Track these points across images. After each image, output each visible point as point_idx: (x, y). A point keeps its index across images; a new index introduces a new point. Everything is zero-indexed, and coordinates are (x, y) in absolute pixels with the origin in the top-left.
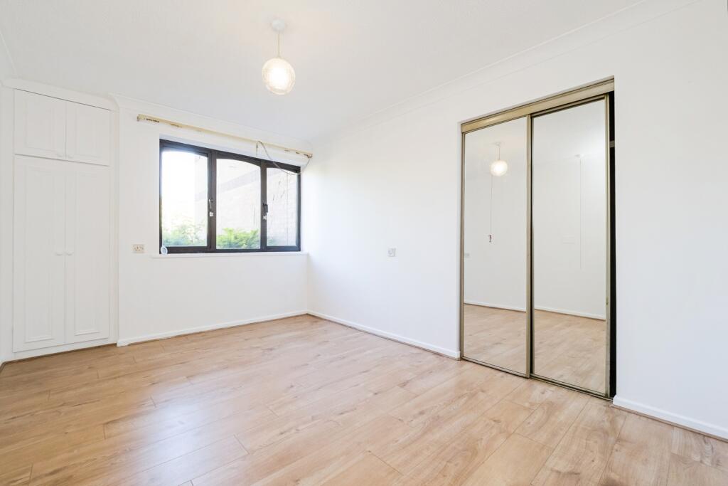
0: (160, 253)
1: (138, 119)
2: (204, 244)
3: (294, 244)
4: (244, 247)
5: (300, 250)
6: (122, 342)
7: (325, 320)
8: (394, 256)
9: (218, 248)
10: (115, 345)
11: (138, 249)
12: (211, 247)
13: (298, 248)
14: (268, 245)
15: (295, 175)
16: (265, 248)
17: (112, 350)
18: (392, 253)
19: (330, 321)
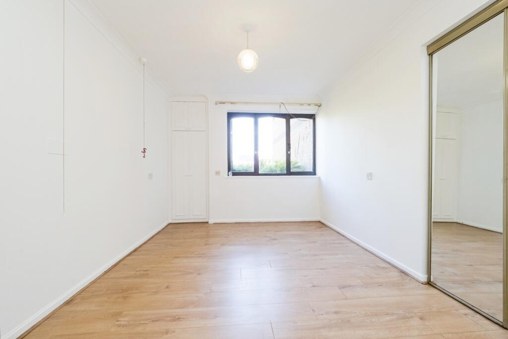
0: (228, 175)
1: (216, 104)
2: (253, 171)
3: (311, 170)
4: (278, 172)
5: (315, 174)
6: (211, 221)
7: (329, 227)
8: (371, 179)
9: (260, 172)
10: (208, 222)
11: (218, 173)
12: (256, 173)
13: (314, 173)
14: (292, 171)
15: (311, 121)
16: (289, 173)
17: (207, 225)
18: (370, 176)
19: (331, 229)
